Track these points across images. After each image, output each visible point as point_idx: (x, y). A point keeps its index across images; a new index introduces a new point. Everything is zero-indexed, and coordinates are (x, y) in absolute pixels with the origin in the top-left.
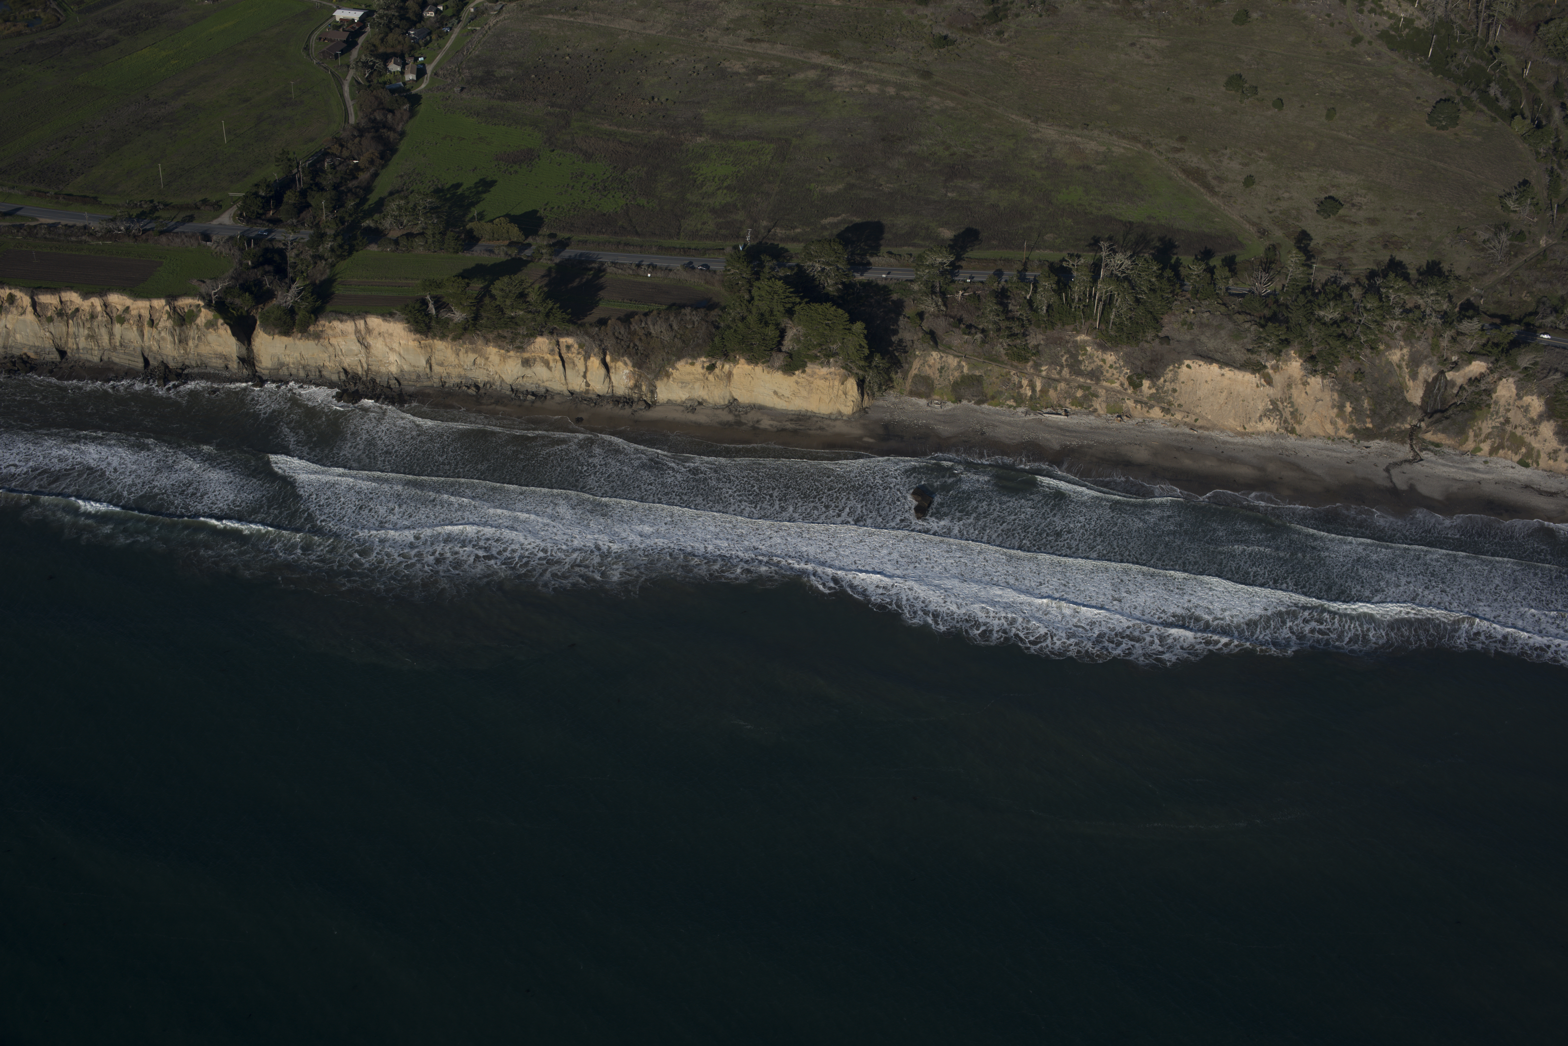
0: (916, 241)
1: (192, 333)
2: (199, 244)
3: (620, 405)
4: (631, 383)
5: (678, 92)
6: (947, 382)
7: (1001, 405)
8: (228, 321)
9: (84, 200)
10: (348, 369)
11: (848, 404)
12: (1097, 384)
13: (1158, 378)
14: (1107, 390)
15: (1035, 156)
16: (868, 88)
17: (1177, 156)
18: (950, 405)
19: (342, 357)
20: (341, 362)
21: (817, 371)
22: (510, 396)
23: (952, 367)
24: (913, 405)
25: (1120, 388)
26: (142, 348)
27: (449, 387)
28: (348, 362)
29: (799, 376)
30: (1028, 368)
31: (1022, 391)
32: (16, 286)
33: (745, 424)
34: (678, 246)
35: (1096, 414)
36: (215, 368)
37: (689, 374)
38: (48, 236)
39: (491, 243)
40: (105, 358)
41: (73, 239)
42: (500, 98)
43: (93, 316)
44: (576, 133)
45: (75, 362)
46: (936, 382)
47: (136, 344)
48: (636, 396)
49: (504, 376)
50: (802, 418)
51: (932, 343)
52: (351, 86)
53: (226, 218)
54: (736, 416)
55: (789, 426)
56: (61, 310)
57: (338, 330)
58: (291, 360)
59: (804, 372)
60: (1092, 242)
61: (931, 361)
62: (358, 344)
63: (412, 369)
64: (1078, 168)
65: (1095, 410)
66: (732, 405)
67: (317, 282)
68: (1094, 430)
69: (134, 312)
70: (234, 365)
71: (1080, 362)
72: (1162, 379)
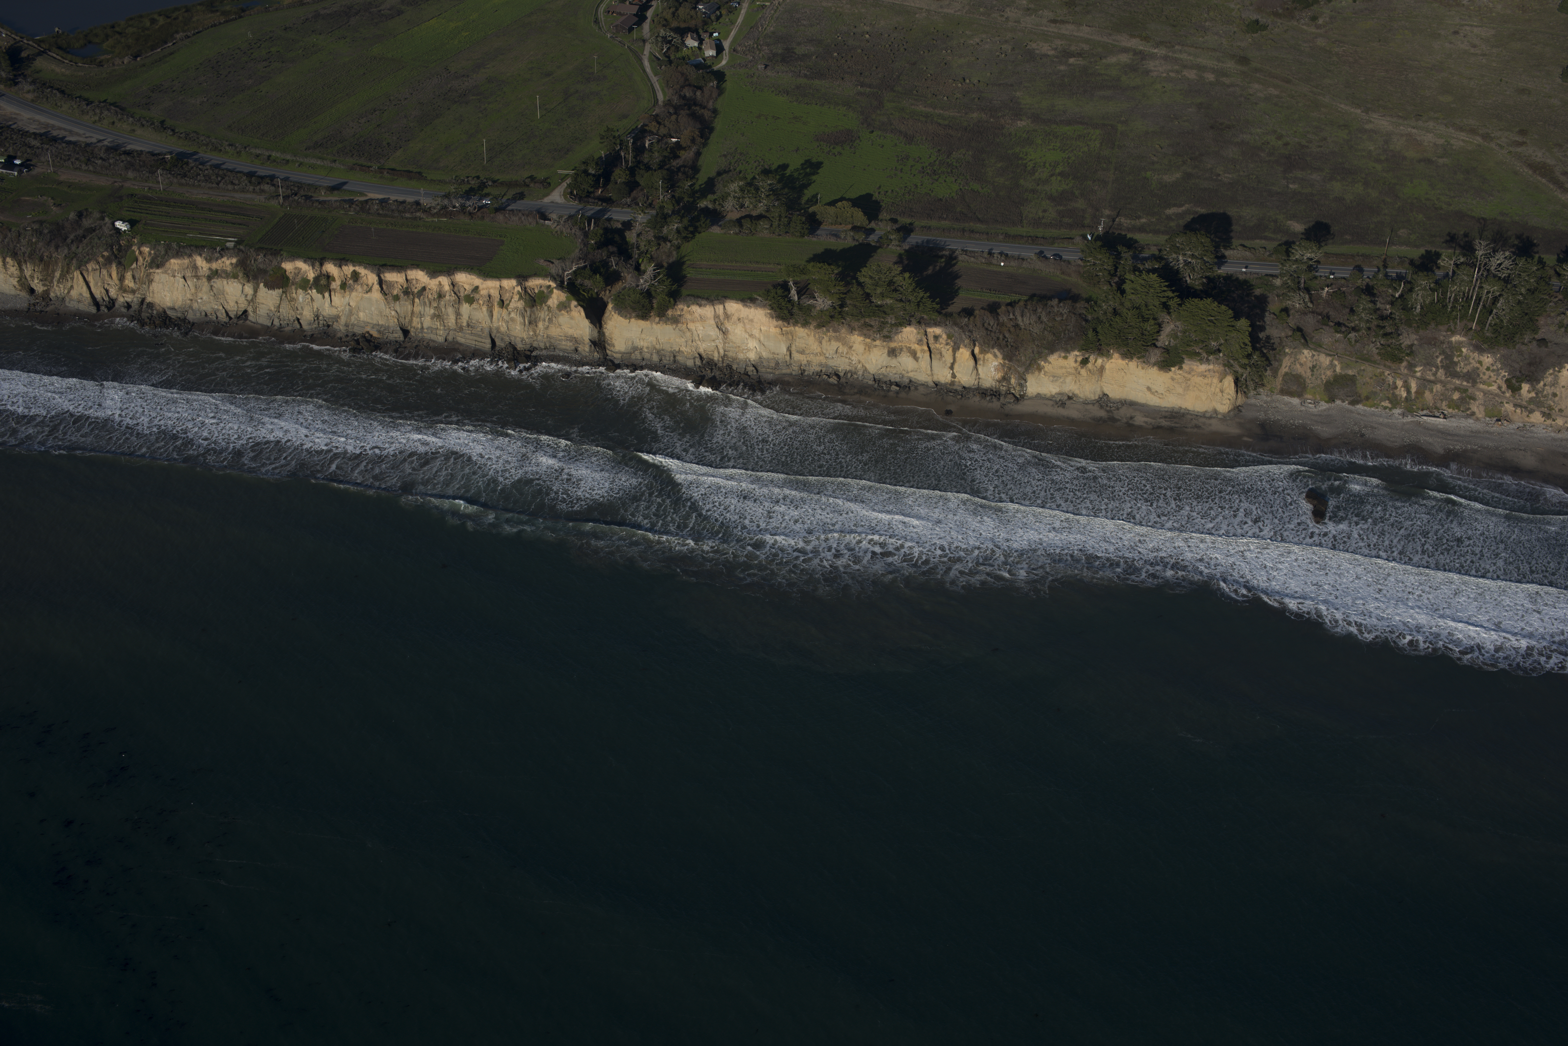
0: (1266, 234)
1: (543, 314)
2: (537, 223)
3: (988, 398)
4: (999, 376)
5: (989, 74)
6: (1319, 382)
7: (1376, 406)
8: (581, 303)
9: (409, 175)
10: (704, 355)
11: (1224, 402)
12: (1473, 386)
13: (1538, 382)
14: (1485, 393)
15: (1372, 148)
16: (1186, 73)
17: (1519, 150)
18: (1324, 406)
19: (699, 343)
20: (697, 348)
21: (1195, 367)
22: (872, 386)
23: (1324, 365)
24: (1286, 404)
25: (1498, 391)
26: (491, 329)
27: (808, 375)
28: (704, 347)
29: (1175, 372)
30: (1402, 369)
31: (1397, 392)
32: (360, 263)
33: (1119, 420)
34: (1024, 234)
35: (1474, 417)
36: (564, 351)
37: (1062, 367)
38: (381, 212)
39: (834, 227)
40: (450, 338)
41: (408, 215)
42: (806, 76)
43: (440, 296)
44: (892, 114)
45: (419, 341)
46: (1308, 381)
47: (484, 325)
48: (1004, 388)
49: (867, 366)
50: (1176, 415)
51: (1303, 341)
52: (650, 61)
53: (557, 196)
54: (1108, 411)
55: (1164, 423)
56: (407, 288)
57: (697, 315)
58: (646, 345)
59: (1181, 368)
60: (1448, 238)
61: (1303, 359)
62: (717, 330)
63: (771, 356)
64: (1420, 161)
65: (1473, 414)
66: (1103, 400)
67: (665, 265)
68: (1475, 433)
69: (483, 292)
70: (585, 348)
71: (1456, 364)
72: (1542, 383)
